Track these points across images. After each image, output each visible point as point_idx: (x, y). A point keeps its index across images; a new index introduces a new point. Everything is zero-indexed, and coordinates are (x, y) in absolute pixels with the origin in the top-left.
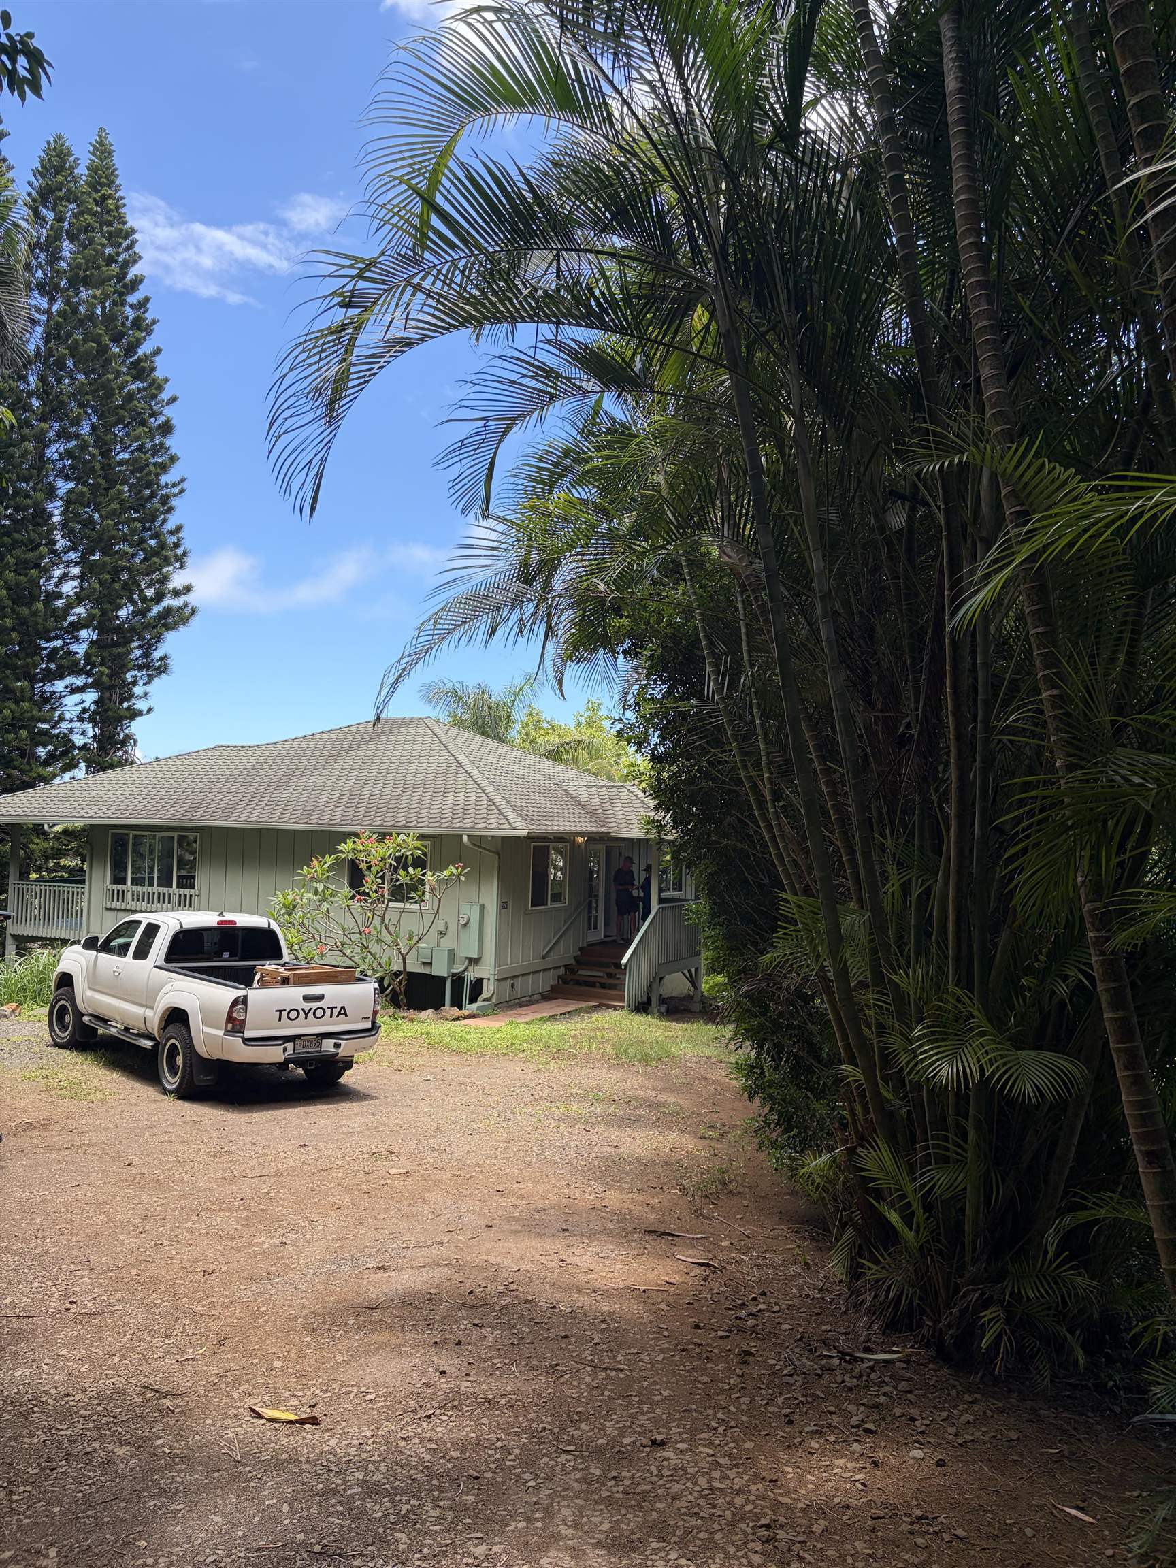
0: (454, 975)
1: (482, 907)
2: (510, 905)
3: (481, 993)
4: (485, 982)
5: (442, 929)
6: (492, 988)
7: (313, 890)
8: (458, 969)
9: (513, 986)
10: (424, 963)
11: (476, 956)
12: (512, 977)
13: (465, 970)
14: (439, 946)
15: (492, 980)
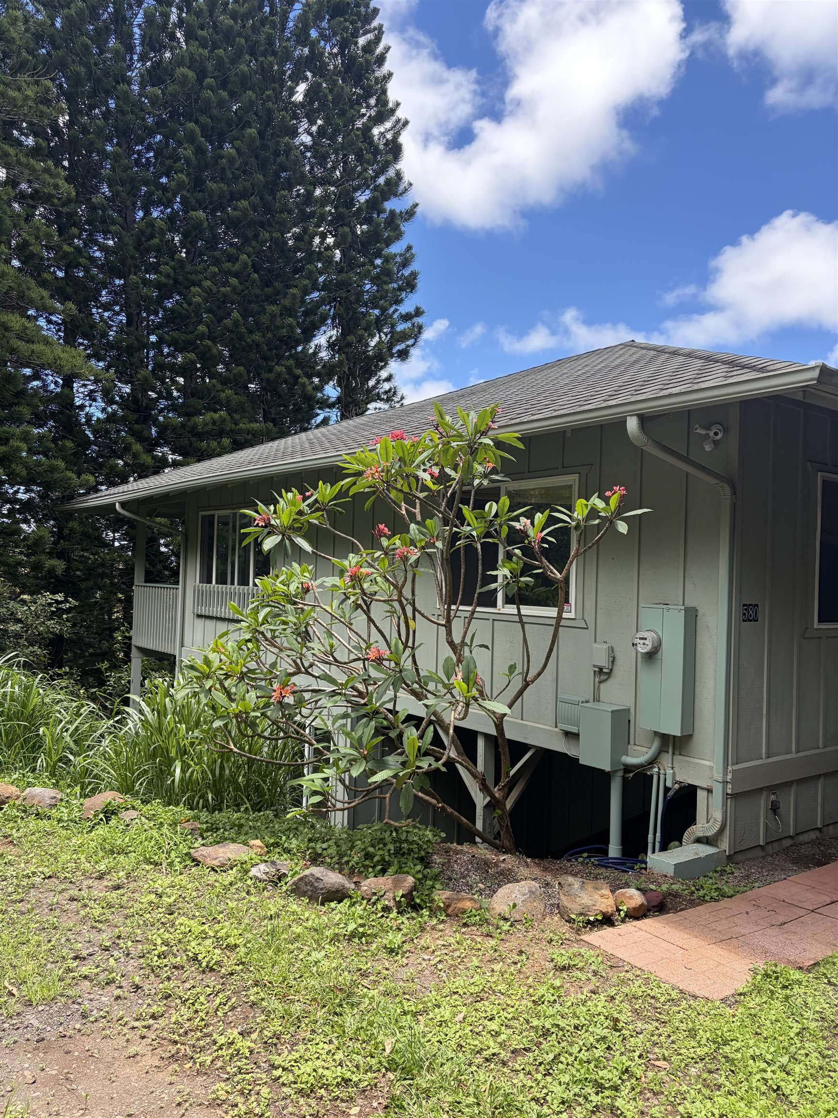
0: (627, 768)
1: (691, 616)
2: (765, 614)
3: (692, 820)
4: (701, 795)
5: (603, 662)
6: (718, 815)
7: (337, 571)
8: (637, 756)
9: (775, 808)
10: (567, 734)
11: (677, 733)
12: (771, 789)
13: (652, 762)
14: (597, 699)
15: (718, 790)
